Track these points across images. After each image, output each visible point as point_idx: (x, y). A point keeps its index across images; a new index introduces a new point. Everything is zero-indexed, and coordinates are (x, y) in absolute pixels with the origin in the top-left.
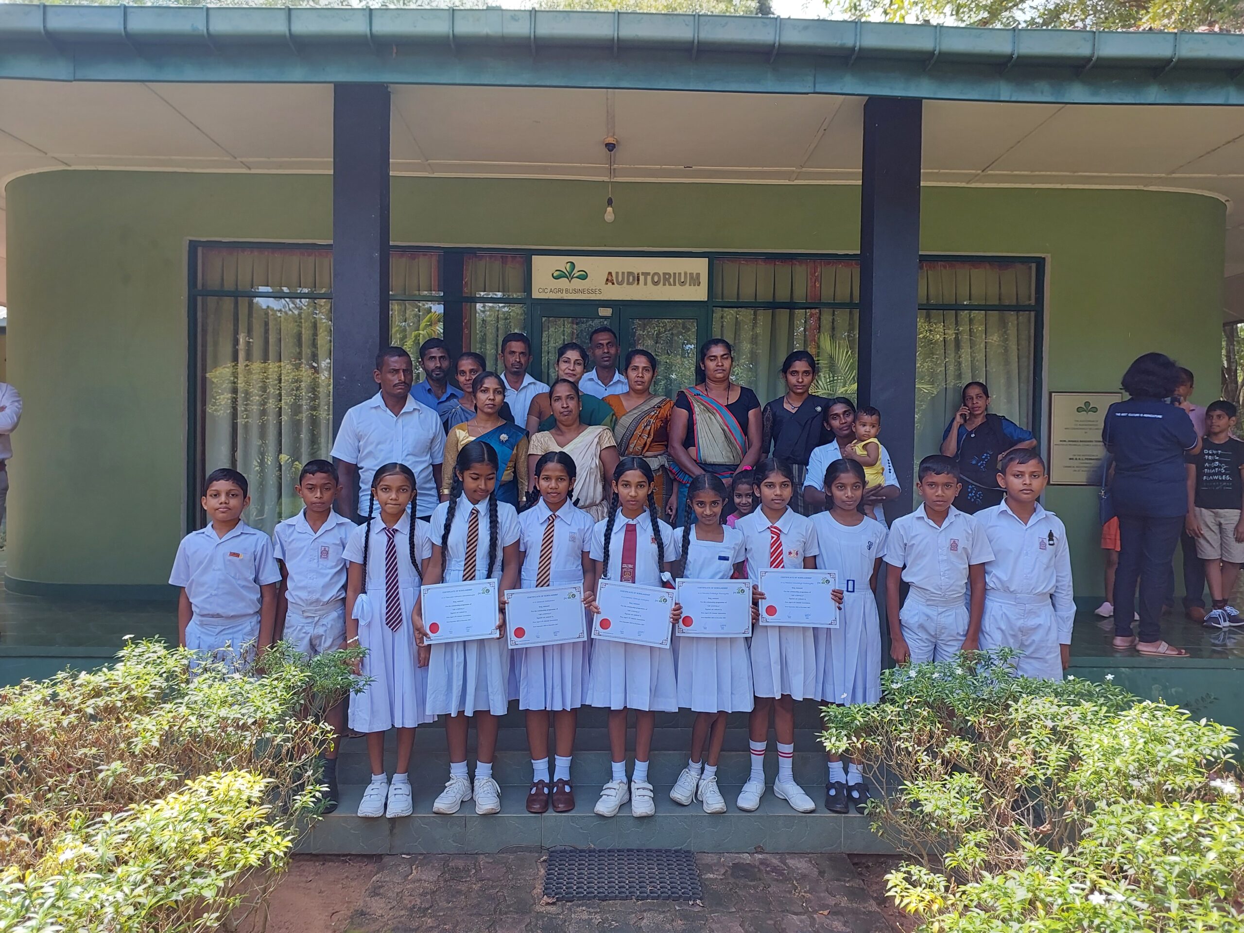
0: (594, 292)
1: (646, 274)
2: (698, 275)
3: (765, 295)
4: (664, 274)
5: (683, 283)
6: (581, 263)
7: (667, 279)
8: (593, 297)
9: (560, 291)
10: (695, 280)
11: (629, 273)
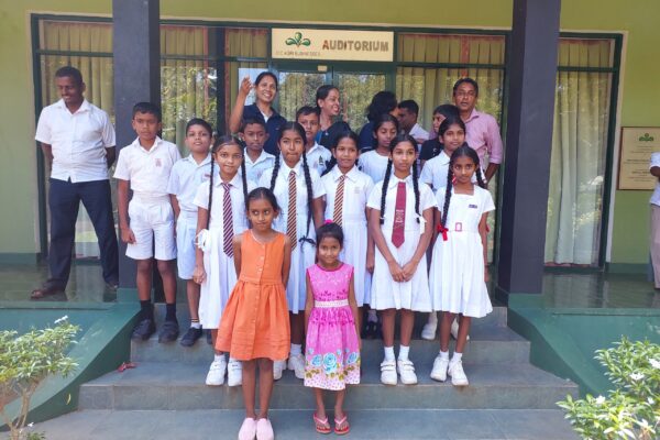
0: (314, 54)
1: (351, 42)
2: (387, 44)
3: (432, 59)
4: (364, 42)
5: (376, 49)
6: (306, 33)
7: (365, 46)
8: (314, 58)
9: (291, 53)
10: (384, 47)
11: (340, 42)
